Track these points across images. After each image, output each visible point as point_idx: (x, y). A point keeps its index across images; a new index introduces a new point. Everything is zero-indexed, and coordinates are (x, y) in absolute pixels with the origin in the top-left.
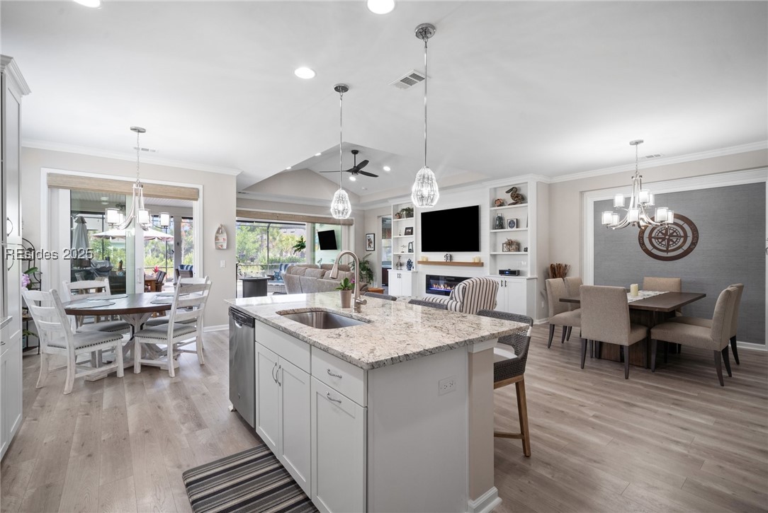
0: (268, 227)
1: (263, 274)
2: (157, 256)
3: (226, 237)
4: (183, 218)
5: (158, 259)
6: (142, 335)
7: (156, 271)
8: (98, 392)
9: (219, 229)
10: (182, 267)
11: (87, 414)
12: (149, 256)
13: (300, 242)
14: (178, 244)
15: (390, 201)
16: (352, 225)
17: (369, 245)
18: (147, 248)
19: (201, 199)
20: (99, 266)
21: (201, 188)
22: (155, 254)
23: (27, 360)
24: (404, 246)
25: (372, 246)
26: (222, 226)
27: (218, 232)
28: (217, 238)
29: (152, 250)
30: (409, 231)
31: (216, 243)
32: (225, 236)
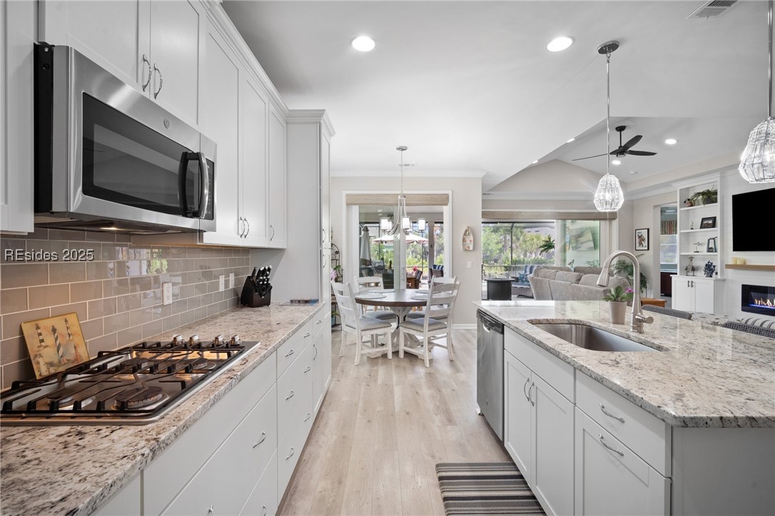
0: (512, 227)
1: (507, 275)
2: (416, 257)
3: (472, 239)
4: (436, 223)
5: (416, 260)
6: (404, 325)
7: (415, 270)
8: (375, 368)
9: (466, 231)
10: (435, 266)
11: (368, 385)
12: (410, 256)
13: (547, 242)
14: (431, 246)
15: (674, 185)
16: (615, 219)
17: (641, 244)
18: (409, 250)
19: (450, 204)
20: (377, 265)
21: (450, 193)
22: (414, 255)
23: (335, 333)
24: (699, 244)
25: (645, 243)
26: (468, 228)
27: (465, 234)
28: (464, 240)
29: (412, 252)
30: (709, 223)
31: (463, 245)
32: (471, 237)
